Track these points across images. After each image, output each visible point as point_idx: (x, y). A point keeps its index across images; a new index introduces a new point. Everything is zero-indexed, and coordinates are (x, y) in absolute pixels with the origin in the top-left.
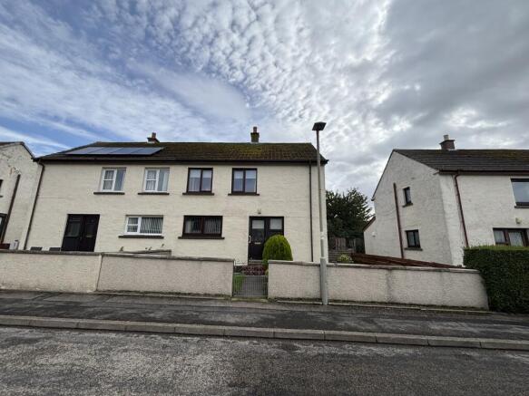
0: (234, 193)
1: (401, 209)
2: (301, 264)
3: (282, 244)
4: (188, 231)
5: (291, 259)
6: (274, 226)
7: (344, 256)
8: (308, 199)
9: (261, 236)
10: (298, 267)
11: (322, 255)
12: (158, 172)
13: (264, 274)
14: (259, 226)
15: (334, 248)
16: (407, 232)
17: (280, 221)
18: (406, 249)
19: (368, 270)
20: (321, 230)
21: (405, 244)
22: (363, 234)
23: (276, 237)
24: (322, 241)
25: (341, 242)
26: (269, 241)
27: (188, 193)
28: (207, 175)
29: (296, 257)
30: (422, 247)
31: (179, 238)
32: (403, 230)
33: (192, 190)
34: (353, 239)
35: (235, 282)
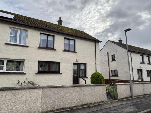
0: (65, 51)
1: (110, 62)
6: (82, 67)
16: (112, 70)
17: (84, 65)
18: (111, 76)
21: (111, 75)
27: (40, 48)
30: (118, 75)
31: (36, 74)
32: (110, 70)
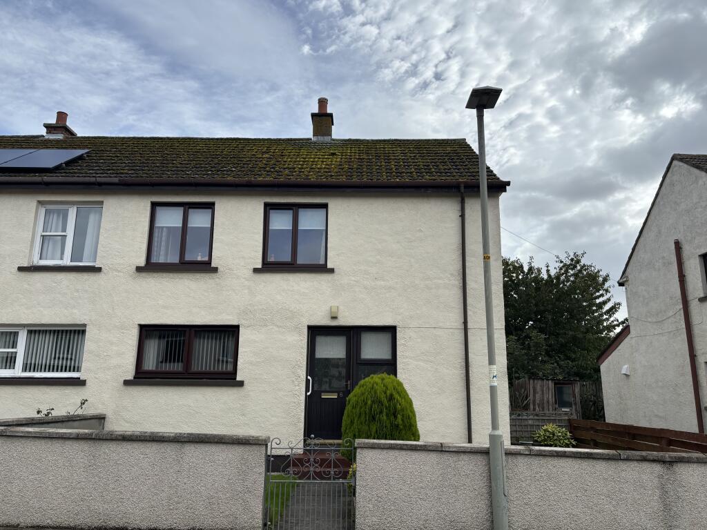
0: (269, 267)
2: (440, 449)
3: (391, 398)
4: (150, 364)
5: (416, 436)
6: (372, 350)
7: (550, 427)
8: (457, 282)
9: (339, 378)
10: (433, 457)
11: (495, 425)
12: (72, 213)
13: (345, 475)
14: (333, 350)
15: (526, 408)
17: (386, 337)
19: (612, 464)
20: (491, 361)
22: (598, 371)
23: (376, 378)
24: (493, 390)
25: (543, 391)
26: (357, 390)
27: (151, 267)
28: (198, 220)
29: (429, 430)
31: (127, 383)
33: (160, 257)
34: (571, 383)
35: (268, 496)
